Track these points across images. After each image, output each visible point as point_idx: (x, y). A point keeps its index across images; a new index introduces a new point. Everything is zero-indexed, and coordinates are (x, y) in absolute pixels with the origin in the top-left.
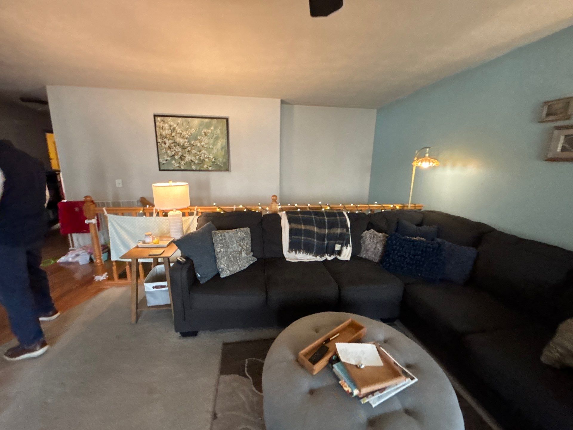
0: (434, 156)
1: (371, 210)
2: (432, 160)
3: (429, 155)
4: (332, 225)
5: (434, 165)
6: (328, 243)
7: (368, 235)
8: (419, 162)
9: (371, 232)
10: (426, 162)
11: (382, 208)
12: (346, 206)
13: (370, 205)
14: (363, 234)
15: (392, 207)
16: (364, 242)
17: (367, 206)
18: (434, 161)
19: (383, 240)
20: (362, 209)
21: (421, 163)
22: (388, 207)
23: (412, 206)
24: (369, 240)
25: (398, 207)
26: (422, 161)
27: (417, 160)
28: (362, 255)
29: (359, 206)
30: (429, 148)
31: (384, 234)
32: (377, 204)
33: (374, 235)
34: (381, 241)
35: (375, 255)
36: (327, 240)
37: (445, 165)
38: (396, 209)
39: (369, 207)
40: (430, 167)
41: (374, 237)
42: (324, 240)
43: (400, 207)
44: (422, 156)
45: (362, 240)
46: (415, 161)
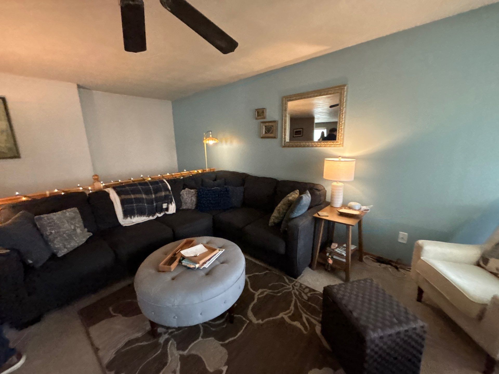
0: (214, 137)
1: (183, 176)
2: (214, 139)
3: (212, 136)
4: (157, 191)
5: (216, 142)
6: (156, 205)
7: (185, 193)
8: (207, 140)
9: (186, 190)
10: (211, 140)
11: (190, 174)
12: (164, 176)
13: (182, 173)
14: (181, 193)
15: (197, 172)
16: (183, 198)
17: (179, 173)
18: (215, 140)
19: (195, 194)
20: (176, 176)
21: (208, 141)
22: (194, 172)
23: (209, 170)
24: (186, 196)
25: (200, 172)
26: (208, 140)
27: (206, 139)
28: (183, 207)
29: (173, 174)
30: (211, 131)
31: (195, 190)
32: (186, 171)
33: (188, 192)
34: (194, 195)
35: (192, 205)
36: (156, 203)
37: (221, 141)
38: (199, 173)
39: (181, 174)
40: (214, 143)
41: (189, 193)
42: (153, 203)
43: (201, 171)
44: (208, 137)
45: (181, 197)
46: (204, 140)
